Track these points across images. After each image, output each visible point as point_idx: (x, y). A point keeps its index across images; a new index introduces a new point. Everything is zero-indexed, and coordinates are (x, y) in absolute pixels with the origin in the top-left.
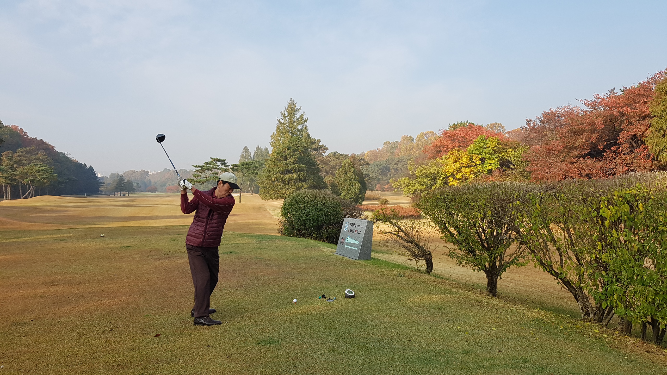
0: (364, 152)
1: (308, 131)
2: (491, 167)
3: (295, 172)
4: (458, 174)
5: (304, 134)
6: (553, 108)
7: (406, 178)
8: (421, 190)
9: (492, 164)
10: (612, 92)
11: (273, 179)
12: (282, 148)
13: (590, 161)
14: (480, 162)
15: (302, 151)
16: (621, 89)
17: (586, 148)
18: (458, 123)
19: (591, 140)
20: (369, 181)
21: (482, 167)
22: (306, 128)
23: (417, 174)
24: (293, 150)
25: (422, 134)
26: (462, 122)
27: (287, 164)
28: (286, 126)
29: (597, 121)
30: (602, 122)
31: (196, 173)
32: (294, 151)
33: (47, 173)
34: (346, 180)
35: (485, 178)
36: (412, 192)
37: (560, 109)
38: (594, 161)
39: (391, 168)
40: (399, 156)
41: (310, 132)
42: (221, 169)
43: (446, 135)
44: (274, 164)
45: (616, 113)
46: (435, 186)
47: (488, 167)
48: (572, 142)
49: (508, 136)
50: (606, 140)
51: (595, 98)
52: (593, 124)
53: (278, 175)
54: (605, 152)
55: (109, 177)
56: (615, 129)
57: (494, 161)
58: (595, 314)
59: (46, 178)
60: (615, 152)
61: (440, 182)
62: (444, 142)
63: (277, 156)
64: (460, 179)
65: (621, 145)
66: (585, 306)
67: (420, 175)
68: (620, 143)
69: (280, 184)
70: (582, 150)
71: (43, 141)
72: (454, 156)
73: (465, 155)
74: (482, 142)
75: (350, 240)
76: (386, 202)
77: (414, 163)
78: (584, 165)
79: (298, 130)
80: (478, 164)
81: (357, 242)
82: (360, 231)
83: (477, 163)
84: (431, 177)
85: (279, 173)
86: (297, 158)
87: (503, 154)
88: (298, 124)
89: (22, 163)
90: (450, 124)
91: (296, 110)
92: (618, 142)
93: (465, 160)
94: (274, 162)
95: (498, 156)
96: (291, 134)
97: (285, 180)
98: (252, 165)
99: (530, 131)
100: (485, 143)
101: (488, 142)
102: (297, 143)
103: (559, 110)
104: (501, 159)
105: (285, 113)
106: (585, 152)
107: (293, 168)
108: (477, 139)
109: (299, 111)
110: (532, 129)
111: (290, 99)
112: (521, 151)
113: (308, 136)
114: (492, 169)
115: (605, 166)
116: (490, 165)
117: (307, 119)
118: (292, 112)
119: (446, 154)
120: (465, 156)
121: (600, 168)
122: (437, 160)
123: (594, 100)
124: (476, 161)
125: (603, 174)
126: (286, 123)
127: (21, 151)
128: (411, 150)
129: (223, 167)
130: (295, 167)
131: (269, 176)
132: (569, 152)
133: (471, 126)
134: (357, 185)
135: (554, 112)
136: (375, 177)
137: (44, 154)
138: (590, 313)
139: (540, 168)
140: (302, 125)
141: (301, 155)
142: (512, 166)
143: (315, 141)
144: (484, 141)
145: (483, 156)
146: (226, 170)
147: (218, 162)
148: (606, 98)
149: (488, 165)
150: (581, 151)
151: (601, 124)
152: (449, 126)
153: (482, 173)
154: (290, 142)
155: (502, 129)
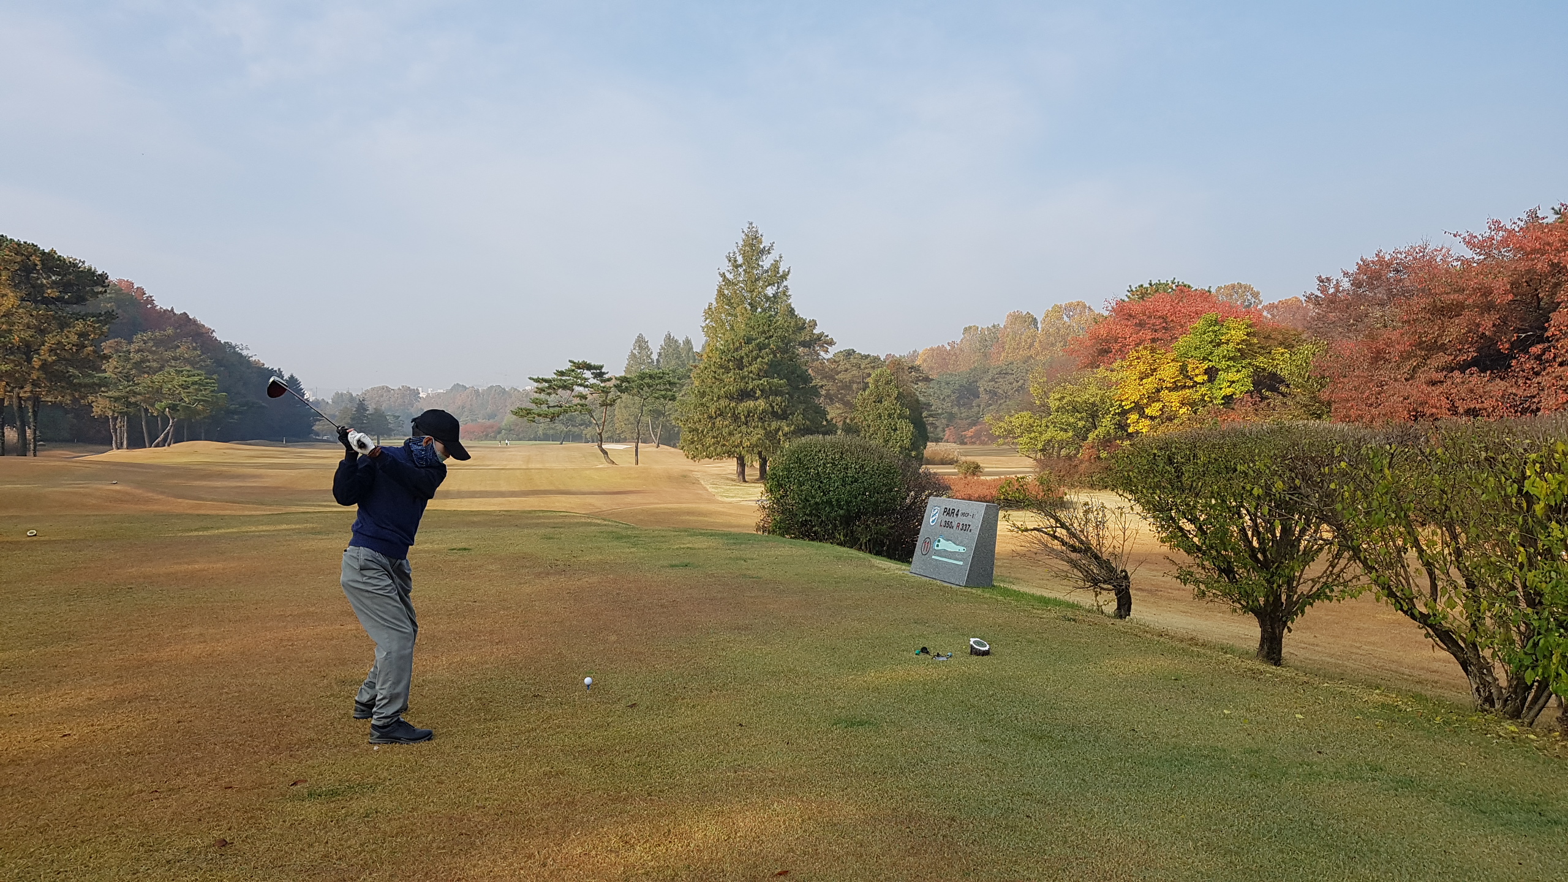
0: (915, 351)
1: (789, 301)
2: (1231, 389)
3: (762, 396)
4: (1150, 405)
5: (781, 307)
6: (1384, 251)
7: (1025, 413)
8: (1060, 442)
9: (1233, 382)
10: (1533, 215)
11: (712, 410)
12: (733, 339)
13: (1476, 379)
14: (1206, 377)
15: (778, 347)
16: (1553, 209)
17: (1469, 348)
18: (1150, 284)
19: (1480, 329)
20: (931, 419)
21: (1210, 389)
22: (784, 294)
23: (1053, 404)
24: (758, 344)
25: (1057, 309)
26: (1162, 282)
27: (743, 378)
28: (740, 289)
29: (1496, 285)
30: (1509, 286)
31: (537, 395)
32: (761, 347)
33: (206, 389)
34: (880, 417)
35: (1217, 416)
36: (1040, 446)
37: (1401, 253)
38: (1486, 379)
39: (981, 389)
40: (1000, 360)
41: (794, 302)
42: (592, 388)
43: (1122, 311)
44: (715, 377)
45: (1541, 266)
46: (1096, 432)
47: (1223, 389)
48: (1433, 333)
49: (1269, 316)
50: (1518, 330)
51: (1490, 228)
52: (1488, 292)
53: (723, 403)
54: (1515, 358)
55: (330, 401)
56: (1539, 304)
57: (1239, 376)
58: (1506, 700)
59: (203, 401)
60: (1538, 358)
61: (1107, 423)
62: (1118, 330)
63: (722, 359)
64: (1155, 418)
65: (1553, 342)
66: (1485, 684)
67: (1059, 408)
68: (1552, 336)
69: (727, 422)
70: (1458, 352)
71: (188, 316)
72: (1141, 363)
73: (1170, 361)
74: (1210, 329)
75: (944, 545)
76: (976, 469)
77: (1045, 379)
78: (1463, 389)
79: (768, 298)
80: (1199, 383)
81: (961, 549)
82: (969, 525)
83: (1199, 379)
84: (1086, 411)
85: (726, 397)
86: (767, 364)
87: (1261, 361)
88: (766, 284)
89: (147, 367)
90: (1130, 286)
91: (762, 252)
92: (1545, 336)
93: (1168, 372)
94: (715, 372)
95: (1250, 364)
96: (750, 308)
97: (738, 413)
98: (661, 378)
99: (1328, 306)
100: (1218, 332)
101: (1225, 331)
102: (766, 328)
103: (1399, 256)
104: (1257, 371)
105: (738, 258)
106: (1465, 358)
107: (758, 386)
108: (1199, 324)
109: (769, 253)
110: (1332, 300)
111: (748, 225)
112: (1306, 352)
113: (790, 311)
114: (1234, 394)
115: (1514, 391)
116: (1229, 384)
117: (789, 272)
118: (753, 255)
119: (1123, 359)
120: (1168, 363)
121: (1502, 396)
122: (1101, 372)
123: (1487, 235)
124: (1197, 375)
125: (1510, 409)
126: (739, 282)
127: (143, 340)
128: (1029, 348)
129: (598, 382)
130: (762, 384)
131: (702, 404)
132: (1426, 358)
133: (1183, 290)
134: (906, 429)
135: (1386, 259)
136: (943, 409)
137: (193, 346)
138: (1495, 698)
139: (1354, 394)
140: (776, 285)
141: (775, 356)
142: (1283, 389)
143: (804, 323)
144: (1216, 328)
145: (1214, 364)
146: (605, 389)
147: (585, 371)
148: (1517, 229)
149: (1225, 384)
150: (1456, 357)
151: (1506, 292)
152: (1128, 291)
153: (1210, 405)
154: (751, 327)
155: (1253, 300)
